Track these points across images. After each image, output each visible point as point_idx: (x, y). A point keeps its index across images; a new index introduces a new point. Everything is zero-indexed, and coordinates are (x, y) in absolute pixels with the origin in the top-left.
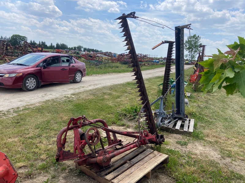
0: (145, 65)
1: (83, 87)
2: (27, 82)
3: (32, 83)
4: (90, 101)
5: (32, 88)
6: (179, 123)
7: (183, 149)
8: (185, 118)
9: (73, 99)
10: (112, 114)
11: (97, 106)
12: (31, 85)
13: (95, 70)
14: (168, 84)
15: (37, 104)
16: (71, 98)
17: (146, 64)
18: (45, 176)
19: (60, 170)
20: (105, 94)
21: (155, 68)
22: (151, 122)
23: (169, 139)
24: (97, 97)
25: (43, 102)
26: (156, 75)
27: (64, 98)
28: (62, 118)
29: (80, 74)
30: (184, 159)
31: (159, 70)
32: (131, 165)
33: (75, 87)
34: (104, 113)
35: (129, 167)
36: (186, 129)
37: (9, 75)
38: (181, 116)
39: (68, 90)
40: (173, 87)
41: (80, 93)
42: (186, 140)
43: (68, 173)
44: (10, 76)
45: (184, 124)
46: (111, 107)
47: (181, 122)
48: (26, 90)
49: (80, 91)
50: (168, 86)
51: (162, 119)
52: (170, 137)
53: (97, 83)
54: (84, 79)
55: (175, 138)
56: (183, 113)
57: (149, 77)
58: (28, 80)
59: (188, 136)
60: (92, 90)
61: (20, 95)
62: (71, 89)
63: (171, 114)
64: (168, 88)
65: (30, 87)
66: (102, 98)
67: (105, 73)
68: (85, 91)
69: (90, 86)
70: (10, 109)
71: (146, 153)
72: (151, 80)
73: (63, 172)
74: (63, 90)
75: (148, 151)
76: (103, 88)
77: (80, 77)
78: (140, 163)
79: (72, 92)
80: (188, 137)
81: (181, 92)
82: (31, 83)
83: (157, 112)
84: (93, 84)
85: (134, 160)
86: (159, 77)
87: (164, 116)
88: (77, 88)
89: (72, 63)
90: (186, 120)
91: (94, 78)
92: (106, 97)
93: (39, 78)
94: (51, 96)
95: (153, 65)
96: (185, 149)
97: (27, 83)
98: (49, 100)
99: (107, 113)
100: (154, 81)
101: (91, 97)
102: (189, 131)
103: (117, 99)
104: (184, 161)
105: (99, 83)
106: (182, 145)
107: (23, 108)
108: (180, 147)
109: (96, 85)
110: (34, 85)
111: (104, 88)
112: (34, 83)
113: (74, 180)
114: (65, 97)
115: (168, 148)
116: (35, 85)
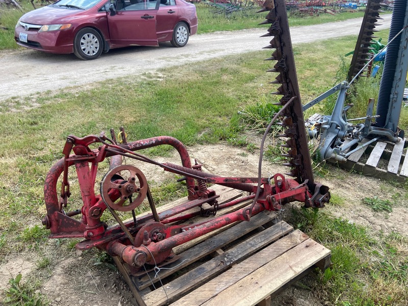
0: (325, 11)
1: (187, 56)
2: (82, 41)
3: (92, 45)
4: (190, 86)
5: (91, 54)
6: (379, 149)
7: (377, 221)
8: (396, 139)
9: (158, 79)
10: (227, 115)
11: (201, 98)
12: (91, 47)
13: (223, 22)
14: (368, 51)
15: (88, 86)
16: (154, 77)
17: (328, 11)
18: (28, 260)
19: (64, 247)
20: (224, 71)
21: (346, 19)
22: (299, 153)
23: (344, 191)
24: (206, 78)
25: (99, 83)
26: (347, 32)
27: (142, 77)
28: (122, 118)
29: (184, 28)
30: (376, 254)
31: (353, 23)
32: (223, 266)
33: (173, 55)
34: (210, 113)
35: (214, 272)
36: (393, 167)
37: (48, 26)
38: (385, 133)
39: (157, 61)
40: (380, 59)
41: (176, 67)
42: (390, 195)
43: (80, 258)
44: (50, 30)
45: (391, 153)
46: (228, 101)
47: (385, 146)
48: (80, 57)
49: (177, 64)
50: (366, 56)
51: (335, 139)
52: (348, 186)
53: (218, 48)
54: (192, 39)
55: (361, 188)
56: (393, 125)
57: (330, 37)
58: (84, 38)
59: (397, 186)
60: (200, 63)
61: (68, 67)
62: (164, 58)
63: (363, 126)
64: (366, 62)
65: (89, 53)
66: (215, 80)
67: (239, 28)
68: (186, 64)
69: (201, 53)
70: (34, 95)
71: (272, 231)
72: (332, 43)
73: (71, 253)
74: (148, 60)
75: (278, 226)
76: (225, 58)
77: (184, 35)
78: (247, 266)
79: (162, 64)
80: (395, 189)
81: (397, 75)
82: (90, 43)
83: (324, 121)
84: (208, 49)
85: (235, 252)
86: (350, 38)
87: (342, 133)
88: (174, 58)
89: (170, 4)
90: (397, 142)
91: (215, 39)
92: (225, 78)
93: (103, 35)
94: (120, 71)
95: (342, 11)
96: (383, 223)
97: (82, 44)
98: (112, 80)
99: (217, 113)
100: (339, 46)
101: (194, 77)
102: (402, 173)
103: (246, 83)
104: (374, 259)
105: (221, 48)
106: (375, 210)
107: (59, 93)
108: (369, 213)
109: (214, 51)
110: (96, 48)
111: (227, 58)
112: (95, 45)
113: (86, 280)
114: (144, 74)
115: (338, 215)
116: (98, 49)
